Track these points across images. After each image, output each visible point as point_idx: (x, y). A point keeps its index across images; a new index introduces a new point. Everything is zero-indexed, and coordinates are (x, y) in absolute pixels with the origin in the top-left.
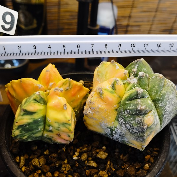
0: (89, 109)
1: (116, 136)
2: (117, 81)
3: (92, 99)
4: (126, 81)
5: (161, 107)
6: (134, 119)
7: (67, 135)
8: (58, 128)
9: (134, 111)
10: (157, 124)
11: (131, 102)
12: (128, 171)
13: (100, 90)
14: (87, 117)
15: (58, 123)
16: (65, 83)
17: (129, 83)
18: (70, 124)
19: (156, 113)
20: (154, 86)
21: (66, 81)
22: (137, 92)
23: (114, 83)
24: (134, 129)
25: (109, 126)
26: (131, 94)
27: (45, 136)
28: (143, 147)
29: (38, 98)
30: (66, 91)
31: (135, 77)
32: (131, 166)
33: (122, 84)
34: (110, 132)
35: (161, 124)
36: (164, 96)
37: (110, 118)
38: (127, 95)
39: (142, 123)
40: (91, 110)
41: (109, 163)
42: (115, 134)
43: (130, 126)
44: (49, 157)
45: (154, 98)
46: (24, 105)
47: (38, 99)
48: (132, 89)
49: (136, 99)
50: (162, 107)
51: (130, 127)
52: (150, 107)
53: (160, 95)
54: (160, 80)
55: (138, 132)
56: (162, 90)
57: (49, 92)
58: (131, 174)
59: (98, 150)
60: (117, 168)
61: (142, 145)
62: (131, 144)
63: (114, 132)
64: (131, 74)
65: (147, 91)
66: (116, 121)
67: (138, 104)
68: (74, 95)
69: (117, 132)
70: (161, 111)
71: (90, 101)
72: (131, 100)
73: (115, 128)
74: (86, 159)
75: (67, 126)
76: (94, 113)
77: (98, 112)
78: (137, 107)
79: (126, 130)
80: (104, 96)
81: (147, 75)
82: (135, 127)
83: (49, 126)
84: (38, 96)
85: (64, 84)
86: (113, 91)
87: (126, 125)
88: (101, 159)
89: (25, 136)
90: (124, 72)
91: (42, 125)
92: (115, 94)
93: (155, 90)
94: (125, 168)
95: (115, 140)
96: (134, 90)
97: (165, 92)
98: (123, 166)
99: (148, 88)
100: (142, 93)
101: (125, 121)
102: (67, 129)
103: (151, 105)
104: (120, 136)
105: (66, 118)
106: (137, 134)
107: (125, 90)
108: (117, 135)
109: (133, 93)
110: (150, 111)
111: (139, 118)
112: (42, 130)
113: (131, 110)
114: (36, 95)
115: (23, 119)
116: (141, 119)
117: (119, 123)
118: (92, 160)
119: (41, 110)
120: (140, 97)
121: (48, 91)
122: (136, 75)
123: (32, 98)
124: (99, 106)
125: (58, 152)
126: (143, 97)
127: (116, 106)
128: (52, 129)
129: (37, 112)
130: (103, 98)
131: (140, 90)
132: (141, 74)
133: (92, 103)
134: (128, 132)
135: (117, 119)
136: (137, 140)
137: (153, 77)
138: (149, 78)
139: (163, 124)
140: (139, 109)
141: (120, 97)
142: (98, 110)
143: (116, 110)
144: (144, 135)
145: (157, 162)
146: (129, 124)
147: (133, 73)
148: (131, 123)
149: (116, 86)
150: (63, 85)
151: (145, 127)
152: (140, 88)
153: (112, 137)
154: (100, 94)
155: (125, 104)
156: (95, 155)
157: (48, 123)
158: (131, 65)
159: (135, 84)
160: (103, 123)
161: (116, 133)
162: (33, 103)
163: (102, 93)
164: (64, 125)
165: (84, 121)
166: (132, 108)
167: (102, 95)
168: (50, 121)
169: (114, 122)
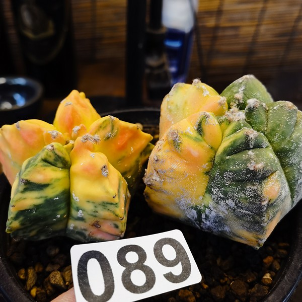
0: (155, 173)
1: (208, 223)
2: (207, 117)
3: (160, 154)
4: (223, 118)
5: (292, 165)
6: (243, 189)
7: (113, 226)
8: (94, 212)
9: (243, 173)
10: (285, 197)
11: (235, 156)
12: (233, 288)
13: (175, 136)
14: (151, 188)
15: (93, 203)
16: (103, 126)
17: (230, 122)
18: (117, 204)
19: (283, 176)
20: (278, 125)
21: (105, 121)
22: (247, 136)
23: (201, 122)
24: (242, 208)
25: (193, 204)
26: (235, 142)
27: (71, 228)
28: (260, 242)
29: (50, 156)
30: (105, 140)
31: (240, 109)
32: (237, 278)
33: (217, 123)
34: (196, 216)
35: (292, 197)
36: (298, 144)
37: (195, 188)
38: (226, 144)
39: (258, 197)
40: (159, 175)
42: (205, 219)
43: (236, 202)
45: (278, 148)
46: (25, 171)
47: (51, 160)
48: (235, 131)
49: (244, 150)
50: (295, 164)
51: (234, 205)
52: (272, 165)
53: (289, 141)
54: (289, 112)
55: (250, 213)
56: (293, 132)
57: (73, 145)
58: (239, 294)
60: (211, 283)
61: (258, 238)
62: (237, 236)
63: (203, 216)
64: (232, 104)
65: (264, 135)
66: (207, 196)
67: (248, 160)
68: (123, 148)
69: (210, 215)
70: (292, 171)
71: (156, 159)
72: (236, 153)
73: (206, 207)
75: (112, 207)
76: (164, 181)
77: (172, 178)
78: (248, 165)
79: (227, 210)
80: (182, 147)
81: (264, 104)
82: (244, 203)
83: (78, 209)
84: (51, 153)
85: (100, 127)
86: (200, 137)
87: (227, 201)
89: (33, 230)
90: (219, 101)
91: (63, 209)
92: (204, 143)
93: (281, 132)
94: (226, 282)
95: (206, 231)
96: (240, 134)
97: (299, 136)
98: (223, 279)
99: (266, 129)
100: (256, 138)
101: (225, 193)
102: (112, 214)
103: (275, 160)
104: (216, 222)
105: (107, 192)
106: (249, 218)
107: (223, 135)
108: (209, 221)
109: (239, 139)
110: (272, 173)
111: (252, 187)
112: (65, 218)
113: (235, 172)
114: (46, 150)
115: (25, 199)
116: (255, 188)
117: (214, 199)
119: (59, 180)
120: (252, 147)
121: (71, 142)
122: (241, 106)
123: (39, 158)
124: (174, 166)
126: (257, 146)
127: (206, 166)
128: (83, 215)
129: (51, 184)
130: (181, 151)
131: (253, 134)
132: (251, 102)
133: (160, 162)
134: (231, 215)
135: (209, 191)
136: (248, 230)
137: (275, 108)
138: (268, 110)
139: (295, 197)
140: (252, 169)
141: (214, 149)
142: (171, 175)
143: (207, 173)
144: (263, 218)
145: (288, 268)
146: (233, 199)
147: (237, 102)
148: (236, 197)
149: (205, 127)
150: (99, 130)
151: (265, 203)
152: (252, 129)
153: (200, 225)
154: (175, 144)
155: (223, 160)
157: (75, 203)
158: (231, 88)
159: (241, 122)
160: (182, 199)
161: (207, 217)
162: (41, 166)
163: (179, 142)
164: (104, 206)
165: (145, 196)
166: (238, 167)
167: (179, 145)
168: (78, 200)
169: (204, 196)
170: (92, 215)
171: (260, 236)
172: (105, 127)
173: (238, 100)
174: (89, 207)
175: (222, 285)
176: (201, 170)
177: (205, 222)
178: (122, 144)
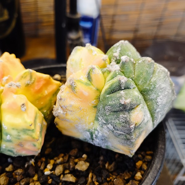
0: (60, 108)
1: (97, 140)
2: (93, 68)
3: (62, 94)
4: (105, 69)
5: (152, 100)
6: (118, 117)
7: (32, 145)
8: (18, 136)
9: (117, 106)
10: (147, 121)
11: (112, 95)
12: (115, 184)
13: (72, 82)
14: (59, 118)
15: (17, 130)
16: (24, 76)
17: (110, 72)
18: (33, 130)
19: (146, 107)
20: (142, 73)
21: (26, 73)
22: (120, 81)
23: (89, 72)
24: (118, 130)
25: (87, 128)
26: (112, 85)
27: (4, 148)
28: (131, 152)
30: (26, 86)
31: (118, 63)
32: (118, 176)
33: (101, 72)
34: (90, 136)
35: (153, 121)
36: (155, 85)
37: (87, 118)
38: (107, 87)
39: (127, 122)
40: (63, 109)
41: (90, 175)
42: (96, 138)
43: (113, 126)
44: (13, 174)
45: (142, 89)
48: (113, 78)
49: (118, 90)
50: (153, 99)
51: (113, 128)
52: (136, 101)
53: (149, 84)
54: (149, 65)
55: (123, 133)
56: (152, 78)
57: (3, 90)
59: (76, 160)
60: (101, 181)
61: (130, 150)
62: (117, 149)
63: (94, 136)
64: (112, 60)
65: (132, 80)
66: (96, 122)
67: (121, 97)
68: (39, 91)
69: (99, 135)
70: (152, 104)
71: (60, 98)
72: (113, 93)
73: (95, 130)
74: (61, 172)
75: (30, 133)
76: (66, 114)
77: (72, 111)
78: (121, 100)
79: (109, 132)
80: (77, 90)
81: (132, 60)
82: (119, 127)
83: (7, 134)
85: (22, 77)
86: (89, 82)
87: (108, 126)
88: (80, 171)
90: (102, 58)
92: (92, 87)
93: (143, 78)
94: (111, 180)
96: (115, 80)
97: (156, 80)
98: (109, 178)
99: (133, 76)
100: (126, 82)
101: (107, 120)
102: (30, 137)
103: (139, 97)
104: (103, 140)
105: (26, 122)
106: (122, 137)
107: (105, 81)
108: (98, 139)
109: (115, 83)
110: (137, 106)
111: (124, 116)
113: (112, 106)
116: (126, 116)
117: (100, 124)
118: (69, 173)
120: (123, 88)
121: (2, 88)
124: (72, 103)
125: (25, 167)
126: (127, 88)
127: (94, 102)
128: (10, 138)
130: (76, 92)
131: (123, 79)
132: (124, 58)
133: (62, 101)
134: (111, 135)
135: (97, 119)
136: (123, 144)
137: (139, 62)
138: (135, 64)
139: (155, 121)
140: (123, 103)
141: (99, 90)
142: (70, 109)
143: (95, 107)
144: (132, 136)
145: (151, 169)
146: (112, 124)
147: (115, 59)
148: (114, 123)
149: (93, 76)
150: (21, 79)
151: (132, 126)
152: (123, 76)
153: (93, 142)
154: (72, 88)
155: (105, 98)
156: (73, 167)
157: (5, 130)
158: (112, 49)
159: (117, 72)
160: (80, 125)
161: (96, 136)
163: (75, 86)
164: (25, 132)
165: (56, 124)
166: (114, 102)
167: (75, 89)
168: (6, 128)
169: (94, 122)
170: (17, 138)
171: (131, 149)
172: (25, 77)
173: (116, 57)
174: (14, 133)
175: (108, 182)
176: (90, 105)
177: (95, 140)
178: (39, 88)
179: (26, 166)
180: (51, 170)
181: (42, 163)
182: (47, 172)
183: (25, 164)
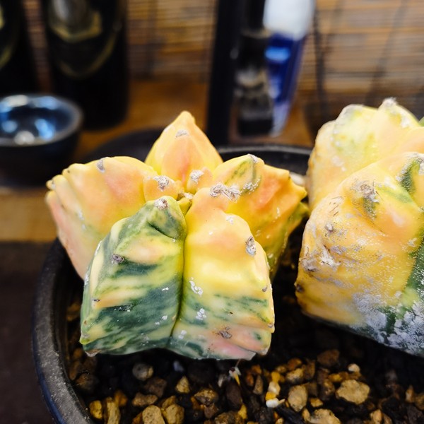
0: (325, 252)
1: (404, 334)
2: (421, 161)
7: (253, 336)
8: (226, 312)
13: (368, 192)
14: (313, 277)
15: (226, 298)
16: (240, 171)
18: (266, 301)
23: (410, 170)
25: (384, 303)
27: (180, 337)
29: (161, 219)
37: (391, 280)
40: (332, 256)
42: (401, 328)
46: (119, 242)
47: (161, 225)
57: (191, 201)
63: (398, 324)
66: (411, 291)
68: (266, 208)
69: (412, 323)
71: (330, 229)
73: (406, 310)
74: (305, 404)
75: (257, 307)
76: (340, 266)
77: (355, 261)
80: (378, 211)
83: (197, 307)
84: (161, 214)
86: (406, 194)
89: (121, 339)
91: (173, 306)
92: (413, 205)
95: (397, 346)
102: (256, 317)
105: (254, 281)
108: (407, 332)
112: (172, 321)
114: (155, 209)
115: (117, 288)
118: (323, 407)
119: (170, 258)
121: (188, 196)
123: (143, 221)
124: (362, 242)
125: (218, 386)
127: (413, 242)
128: (205, 316)
129: (161, 265)
130: (375, 217)
133: (336, 235)
135: (415, 284)
142: (354, 255)
143: (412, 255)
150: (233, 177)
153: (386, 337)
154: (368, 205)
156: (332, 393)
157: (193, 297)
160: (366, 296)
161: (405, 326)
162: (147, 235)
163: (375, 201)
164: (245, 304)
165: (298, 288)
167: (373, 207)
168: (200, 293)
169: (403, 291)
170: (221, 318)
172: (242, 174)
174: (218, 305)
176: (404, 249)
177: (398, 333)
179: (220, 383)
180: (279, 398)
181: (255, 379)
182: (272, 402)
183: (217, 380)
